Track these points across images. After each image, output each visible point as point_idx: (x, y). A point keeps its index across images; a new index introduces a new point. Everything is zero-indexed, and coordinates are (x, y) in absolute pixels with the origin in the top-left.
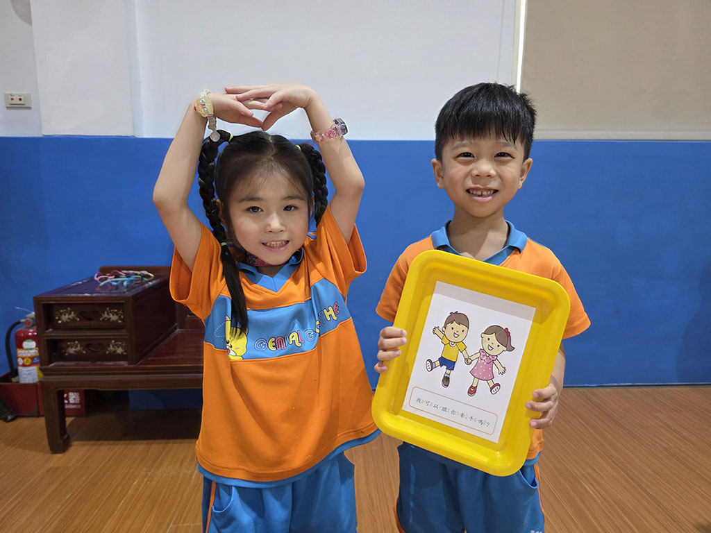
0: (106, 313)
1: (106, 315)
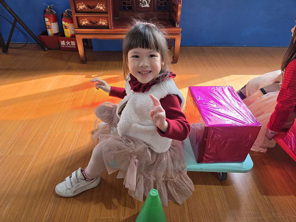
0: (98, 5)
1: (97, 7)
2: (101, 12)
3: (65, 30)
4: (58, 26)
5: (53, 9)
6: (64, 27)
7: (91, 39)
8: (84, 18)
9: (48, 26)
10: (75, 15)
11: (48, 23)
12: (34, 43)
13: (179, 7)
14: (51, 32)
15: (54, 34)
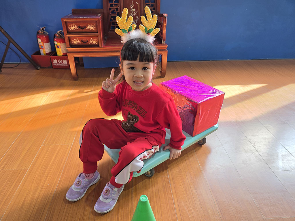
0: (88, 26)
2: (91, 32)
3: (57, 49)
4: (50, 46)
5: (46, 30)
6: (56, 47)
7: (82, 57)
8: (75, 38)
9: (41, 46)
10: (67, 36)
11: (40, 43)
12: (27, 62)
13: (164, 26)
14: (44, 51)
15: (46, 53)
